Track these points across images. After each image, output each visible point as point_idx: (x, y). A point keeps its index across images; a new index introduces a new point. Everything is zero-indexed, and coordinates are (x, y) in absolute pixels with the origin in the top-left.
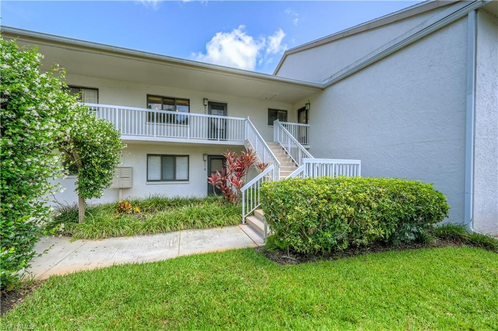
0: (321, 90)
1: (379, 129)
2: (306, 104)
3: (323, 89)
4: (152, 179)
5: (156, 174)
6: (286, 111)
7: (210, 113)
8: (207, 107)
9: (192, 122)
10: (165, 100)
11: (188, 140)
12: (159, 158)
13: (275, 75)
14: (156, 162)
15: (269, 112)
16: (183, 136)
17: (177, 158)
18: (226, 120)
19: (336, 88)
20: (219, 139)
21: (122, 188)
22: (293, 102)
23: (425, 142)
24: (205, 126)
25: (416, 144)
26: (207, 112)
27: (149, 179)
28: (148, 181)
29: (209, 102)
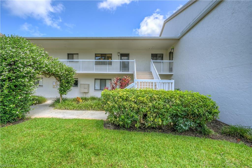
0: (178, 40)
1: (204, 60)
2: (172, 49)
3: (179, 40)
4: (96, 89)
5: (98, 87)
6: (163, 54)
7: (121, 59)
8: (120, 56)
9: (113, 64)
10: (102, 55)
11: (107, 72)
12: (99, 80)
13: (160, 36)
14: (98, 82)
15: (152, 55)
16: (106, 70)
17: (107, 80)
18: (129, 62)
19: (184, 38)
20: (121, 71)
21: (85, 93)
22: (166, 49)
23: (229, 67)
24: (118, 66)
25: (224, 69)
26: (120, 59)
27: (95, 89)
28: (95, 90)
29: (121, 54)
